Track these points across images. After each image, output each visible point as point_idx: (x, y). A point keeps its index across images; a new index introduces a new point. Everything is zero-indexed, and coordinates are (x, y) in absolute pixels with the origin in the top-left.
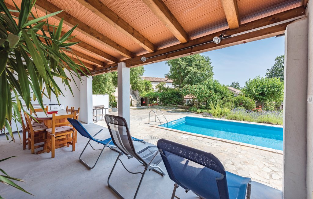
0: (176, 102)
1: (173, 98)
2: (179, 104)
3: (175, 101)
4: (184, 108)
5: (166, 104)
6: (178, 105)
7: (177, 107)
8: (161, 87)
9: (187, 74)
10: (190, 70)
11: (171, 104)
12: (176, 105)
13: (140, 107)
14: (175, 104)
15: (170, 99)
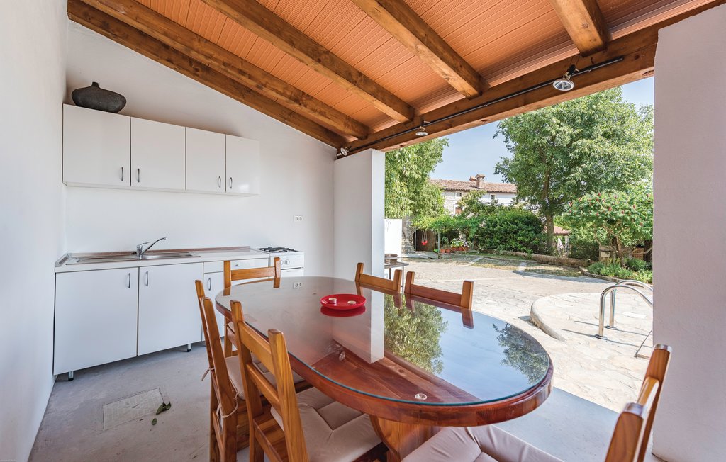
0: (526, 245)
1: (515, 233)
2: (536, 250)
3: (521, 242)
4: (560, 264)
5: (490, 250)
6: (533, 255)
7: (530, 258)
8: (474, 203)
9: (577, 162)
10: (590, 149)
11: (509, 249)
12: (526, 254)
13: (414, 256)
14: (524, 251)
15: (506, 235)
